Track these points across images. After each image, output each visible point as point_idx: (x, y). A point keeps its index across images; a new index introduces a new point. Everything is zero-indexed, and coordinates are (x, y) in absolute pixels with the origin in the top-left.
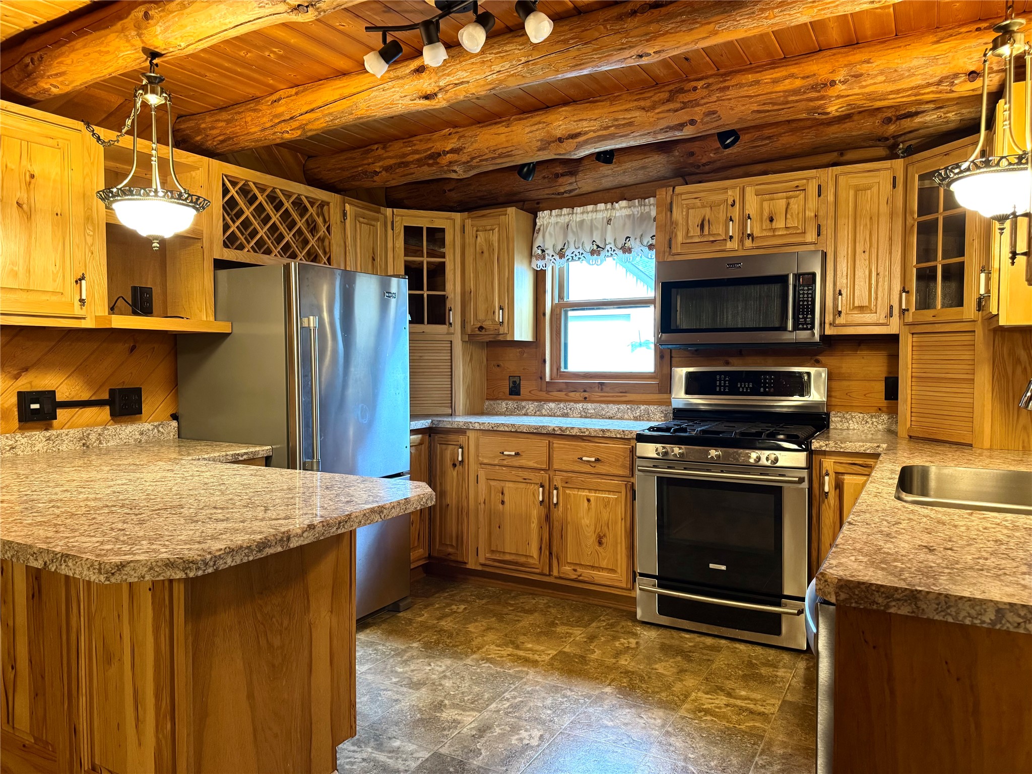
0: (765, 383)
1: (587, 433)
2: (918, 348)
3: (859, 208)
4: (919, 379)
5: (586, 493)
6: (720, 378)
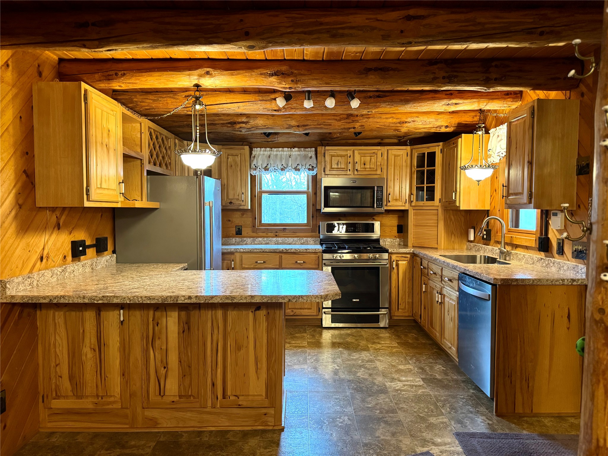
0: (358, 227)
1: (299, 251)
2: (415, 214)
3: (396, 163)
4: (416, 226)
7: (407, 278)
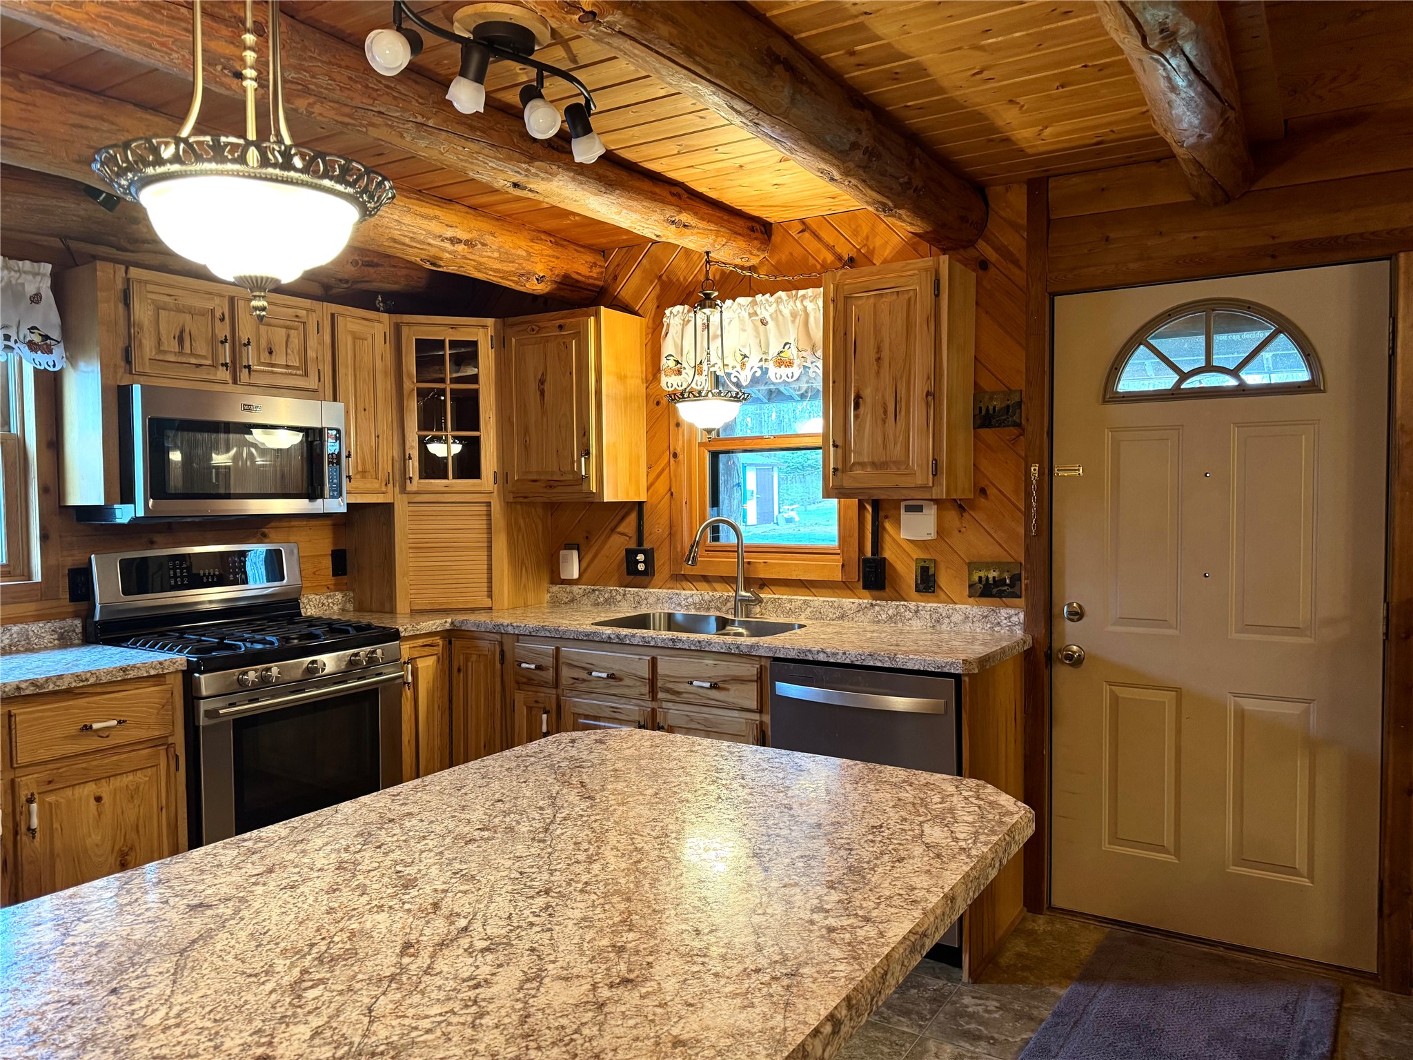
0: (234, 568)
2: (417, 517)
3: (357, 359)
4: (418, 550)
6: (174, 565)
7: (436, 707)
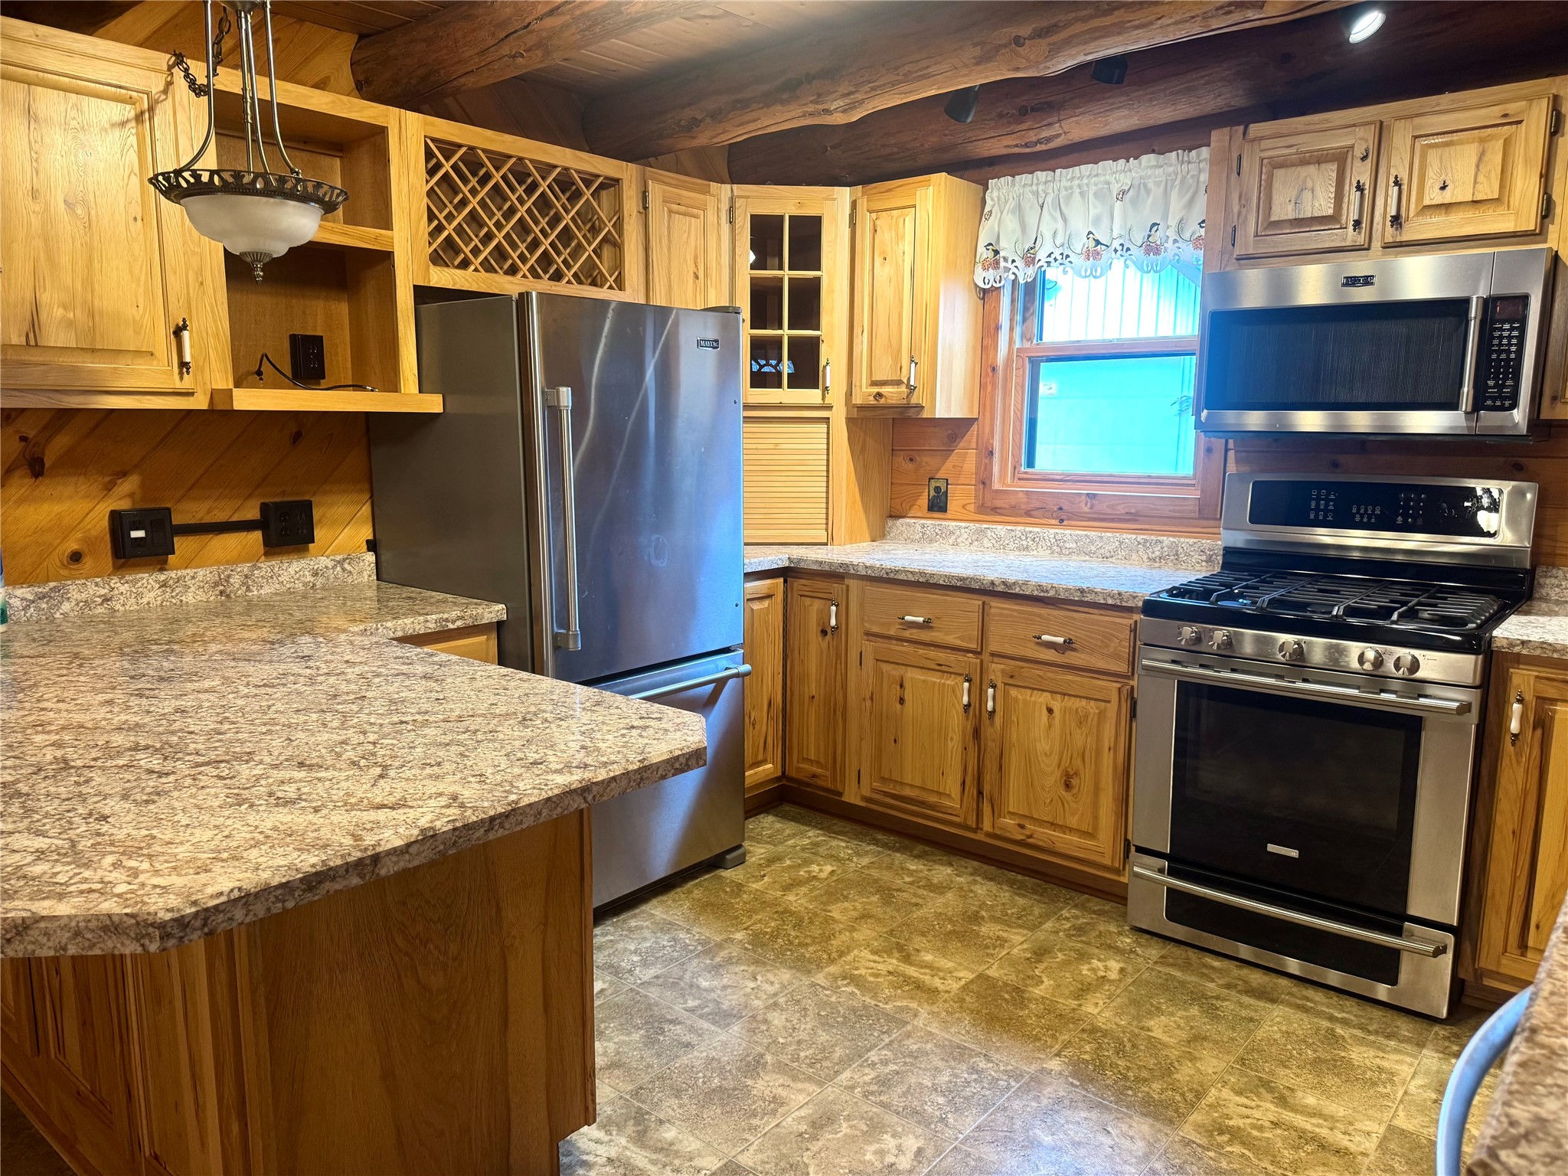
0: (1407, 507)
1: (1051, 593)
5: (1044, 698)
6: (1318, 495)
